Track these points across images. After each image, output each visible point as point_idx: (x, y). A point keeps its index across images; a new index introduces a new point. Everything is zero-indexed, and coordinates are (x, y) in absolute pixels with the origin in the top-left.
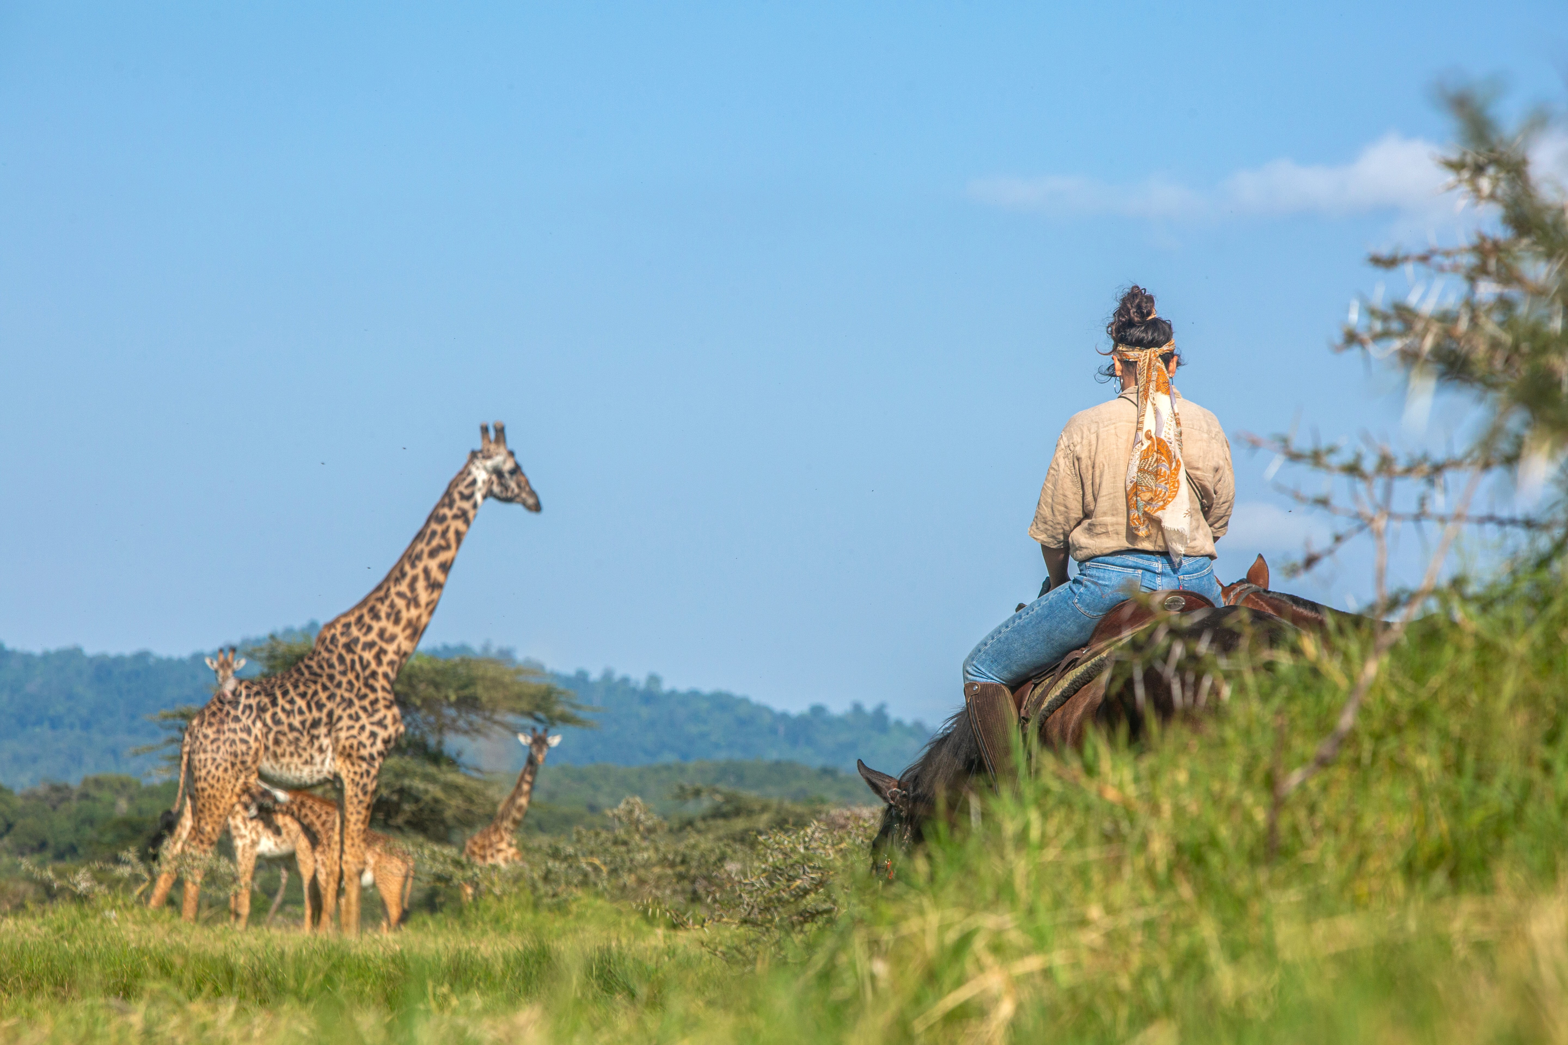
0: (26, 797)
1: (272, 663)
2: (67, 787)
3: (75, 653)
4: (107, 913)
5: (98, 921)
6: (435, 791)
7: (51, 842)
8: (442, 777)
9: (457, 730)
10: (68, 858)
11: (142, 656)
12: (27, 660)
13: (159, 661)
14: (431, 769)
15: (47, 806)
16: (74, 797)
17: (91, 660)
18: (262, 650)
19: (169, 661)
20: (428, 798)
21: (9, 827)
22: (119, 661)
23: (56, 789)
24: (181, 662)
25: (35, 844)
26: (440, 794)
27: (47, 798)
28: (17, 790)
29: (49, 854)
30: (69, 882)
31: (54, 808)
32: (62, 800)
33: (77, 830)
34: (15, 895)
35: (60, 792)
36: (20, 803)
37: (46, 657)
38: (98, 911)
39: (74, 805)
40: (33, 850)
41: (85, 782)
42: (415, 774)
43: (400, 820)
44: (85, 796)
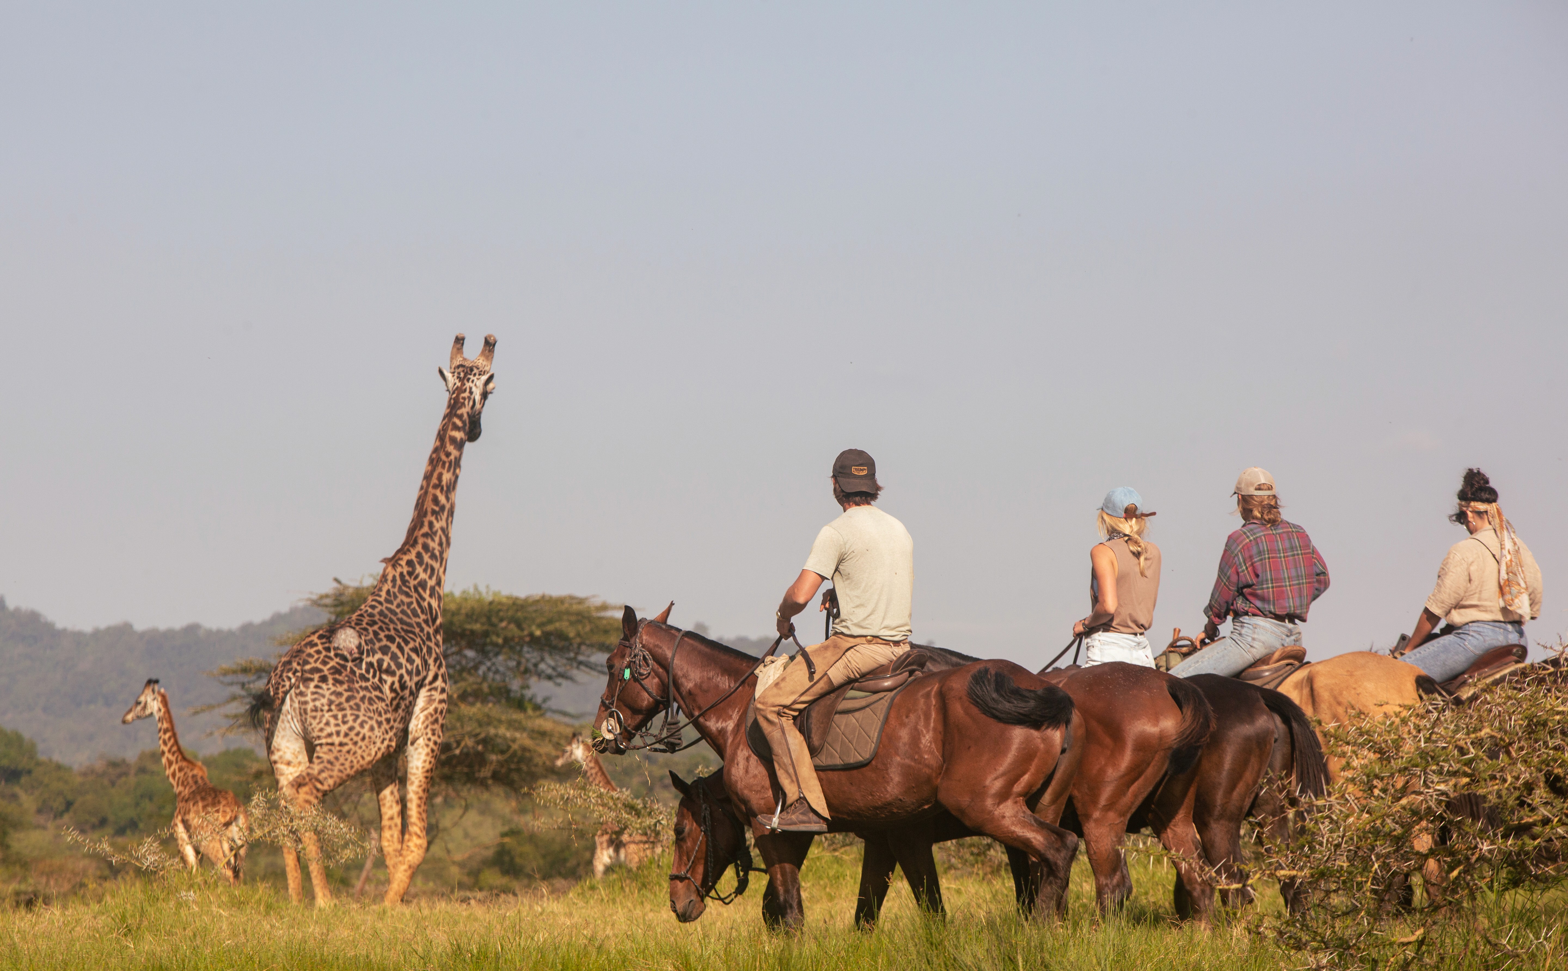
0: (85, 774)
1: (339, 609)
2: (124, 761)
3: (125, 630)
4: (183, 893)
5: (172, 904)
6: (523, 739)
7: (111, 818)
8: (529, 724)
9: (539, 675)
10: (128, 832)
11: (192, 629)
12: (78, 638)
13: (209, 633)
14: (517, 716)
15: (106, 782)
16: (133, 771)
17: (142, 635)
18: (327, 596)
19: (219, 632)
20: (515, 746)
21: (69, 805)
22: (169, 634)
23: (114, 764)
24: (230, 634)
25: (94, 820)
26: (528, 742)
27: (103, 774)
28: (76, 767)
29: (109, 830)
30: (131, 855)
31: (113, 784)
32: (120, 776)
33: (137, 804)
34: (75, 874)
35: (117, 767)
36: (79, 780)
37: (97, 634)
38: (172, 891)
39: (132, 780)
40: (94, 827)
41: (142, 756)
42: (500, 721)
43: (485, 772)
44: (142, 770)
